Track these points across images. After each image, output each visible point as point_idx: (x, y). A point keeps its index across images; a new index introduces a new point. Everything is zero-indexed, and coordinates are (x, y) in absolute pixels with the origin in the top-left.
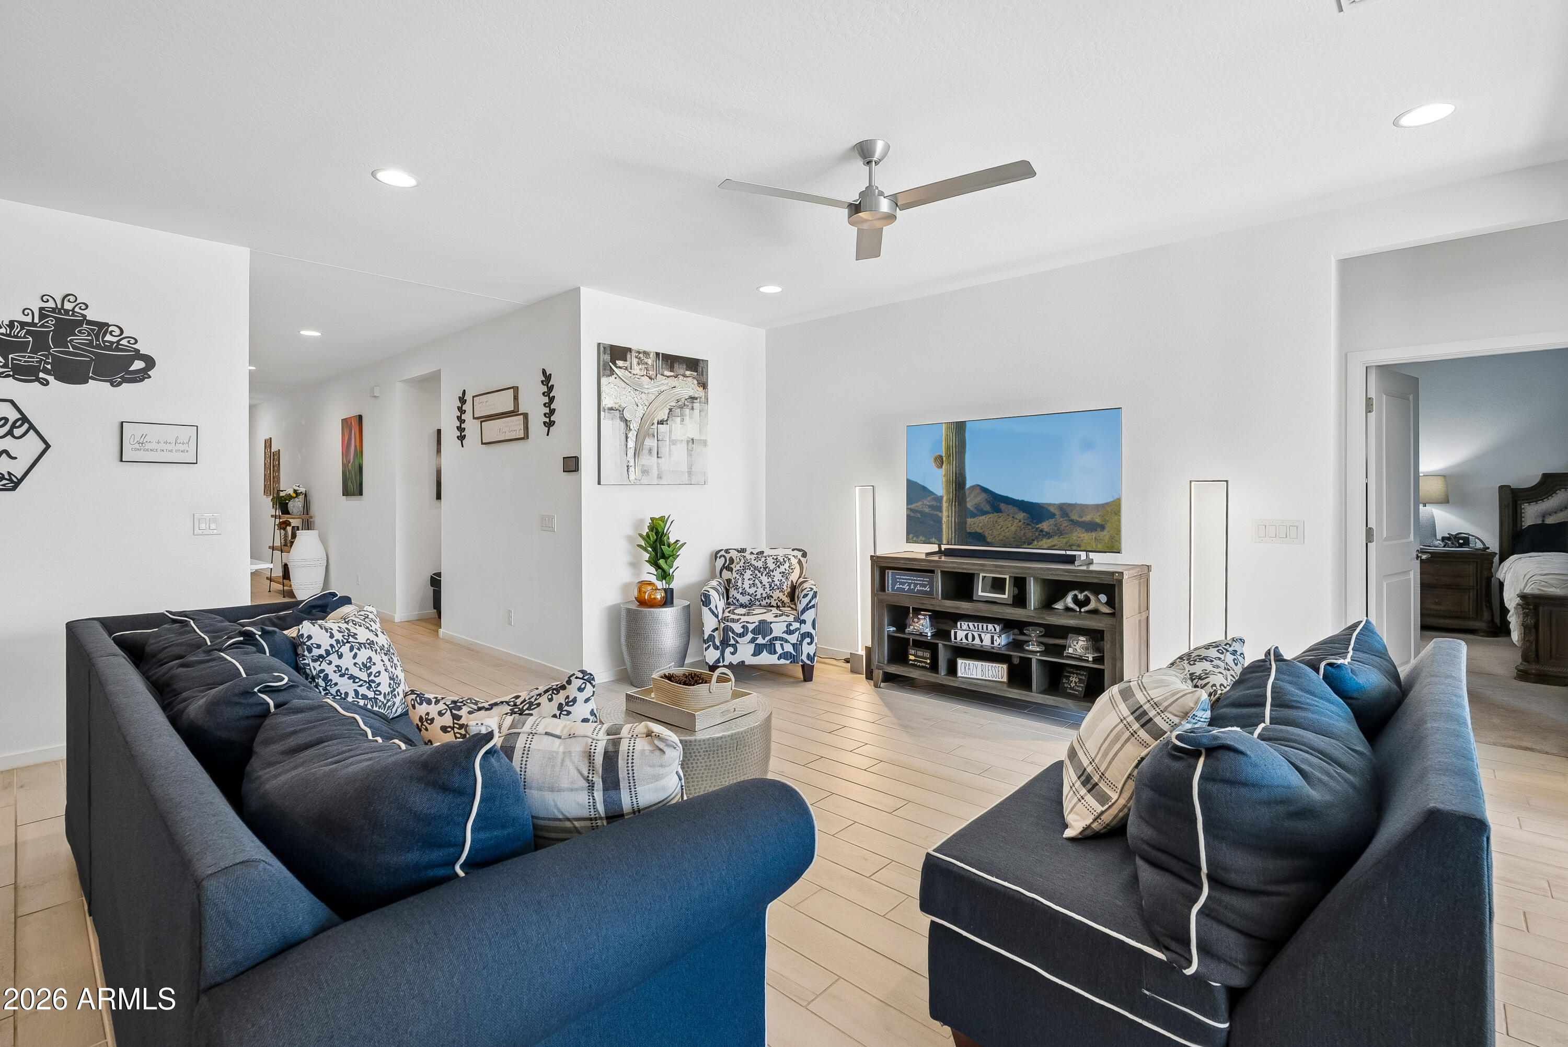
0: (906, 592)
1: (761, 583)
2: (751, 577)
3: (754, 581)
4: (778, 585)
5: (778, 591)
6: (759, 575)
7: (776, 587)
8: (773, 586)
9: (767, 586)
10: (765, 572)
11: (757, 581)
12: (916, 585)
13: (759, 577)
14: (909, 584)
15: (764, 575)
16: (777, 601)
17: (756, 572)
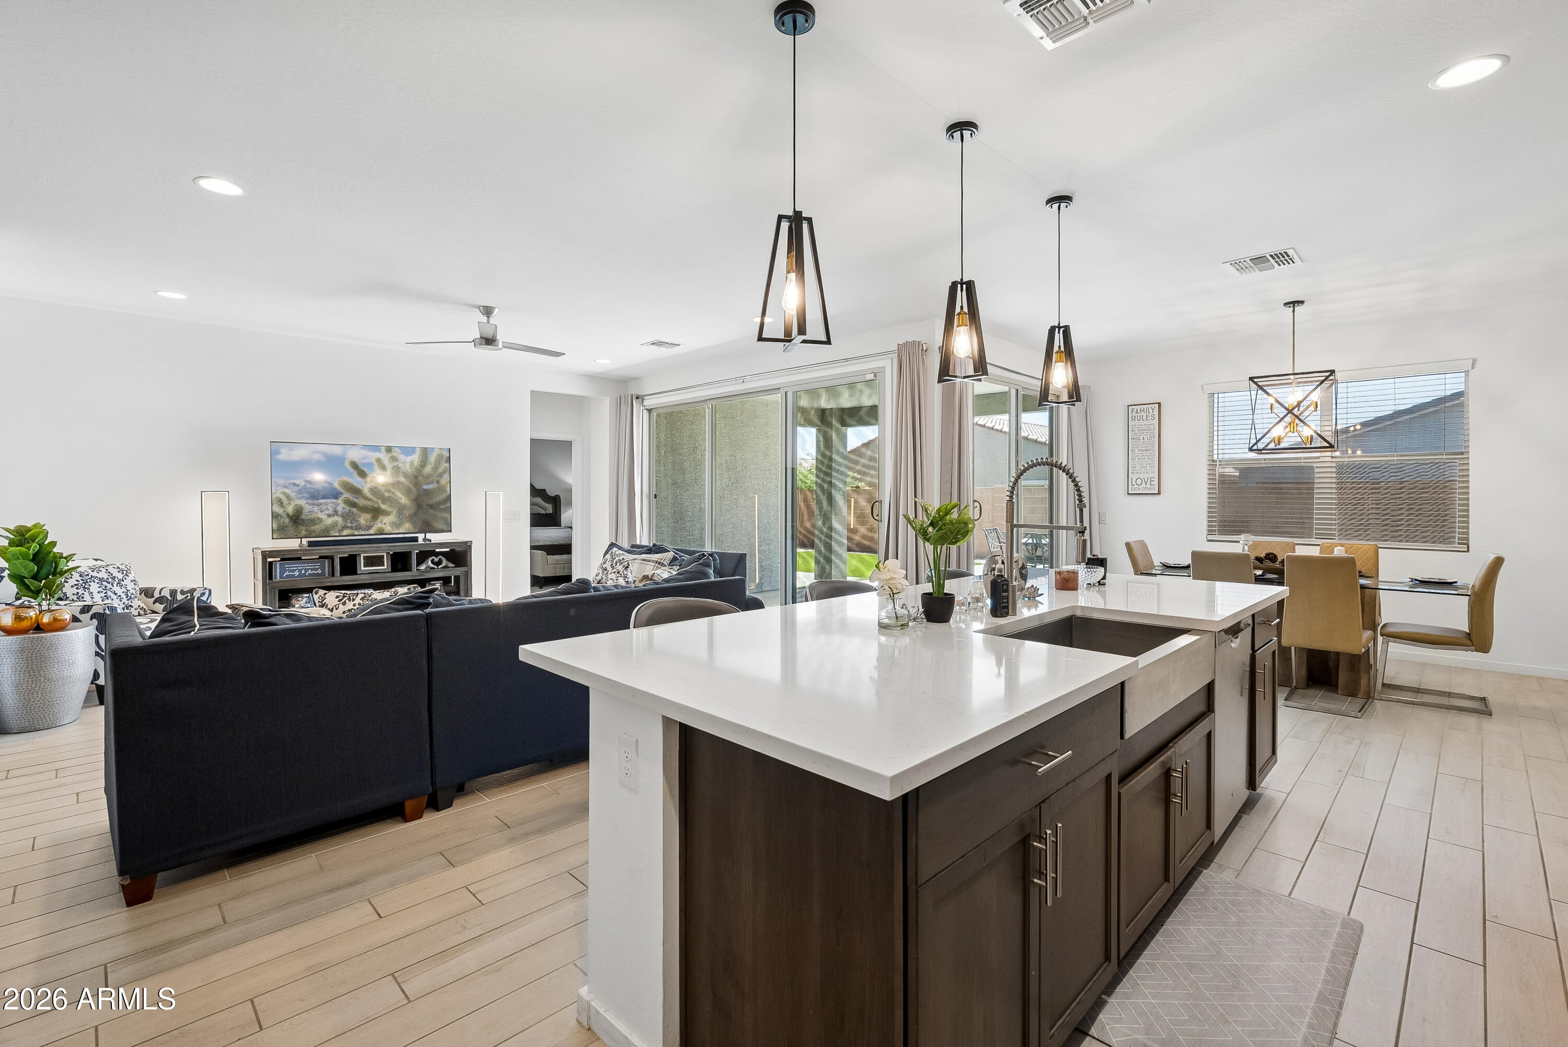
0: (296, 577)
1: (116, 594)
2: (101, 589)
3: (106, 593)
4: (134, 593)
5: (136, 600)
6: (109, 586)
7: (133, 596)
8: (130, 595)
9: (123, 596)
10: (116, 583)
11: (109, 593)
12: (306, 570)
13: (111, 589)
14: (300, 571)
15: (115, 585)
16: (139, 610)
17: (104, 583)
